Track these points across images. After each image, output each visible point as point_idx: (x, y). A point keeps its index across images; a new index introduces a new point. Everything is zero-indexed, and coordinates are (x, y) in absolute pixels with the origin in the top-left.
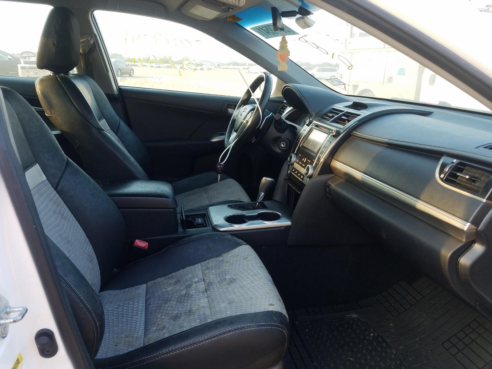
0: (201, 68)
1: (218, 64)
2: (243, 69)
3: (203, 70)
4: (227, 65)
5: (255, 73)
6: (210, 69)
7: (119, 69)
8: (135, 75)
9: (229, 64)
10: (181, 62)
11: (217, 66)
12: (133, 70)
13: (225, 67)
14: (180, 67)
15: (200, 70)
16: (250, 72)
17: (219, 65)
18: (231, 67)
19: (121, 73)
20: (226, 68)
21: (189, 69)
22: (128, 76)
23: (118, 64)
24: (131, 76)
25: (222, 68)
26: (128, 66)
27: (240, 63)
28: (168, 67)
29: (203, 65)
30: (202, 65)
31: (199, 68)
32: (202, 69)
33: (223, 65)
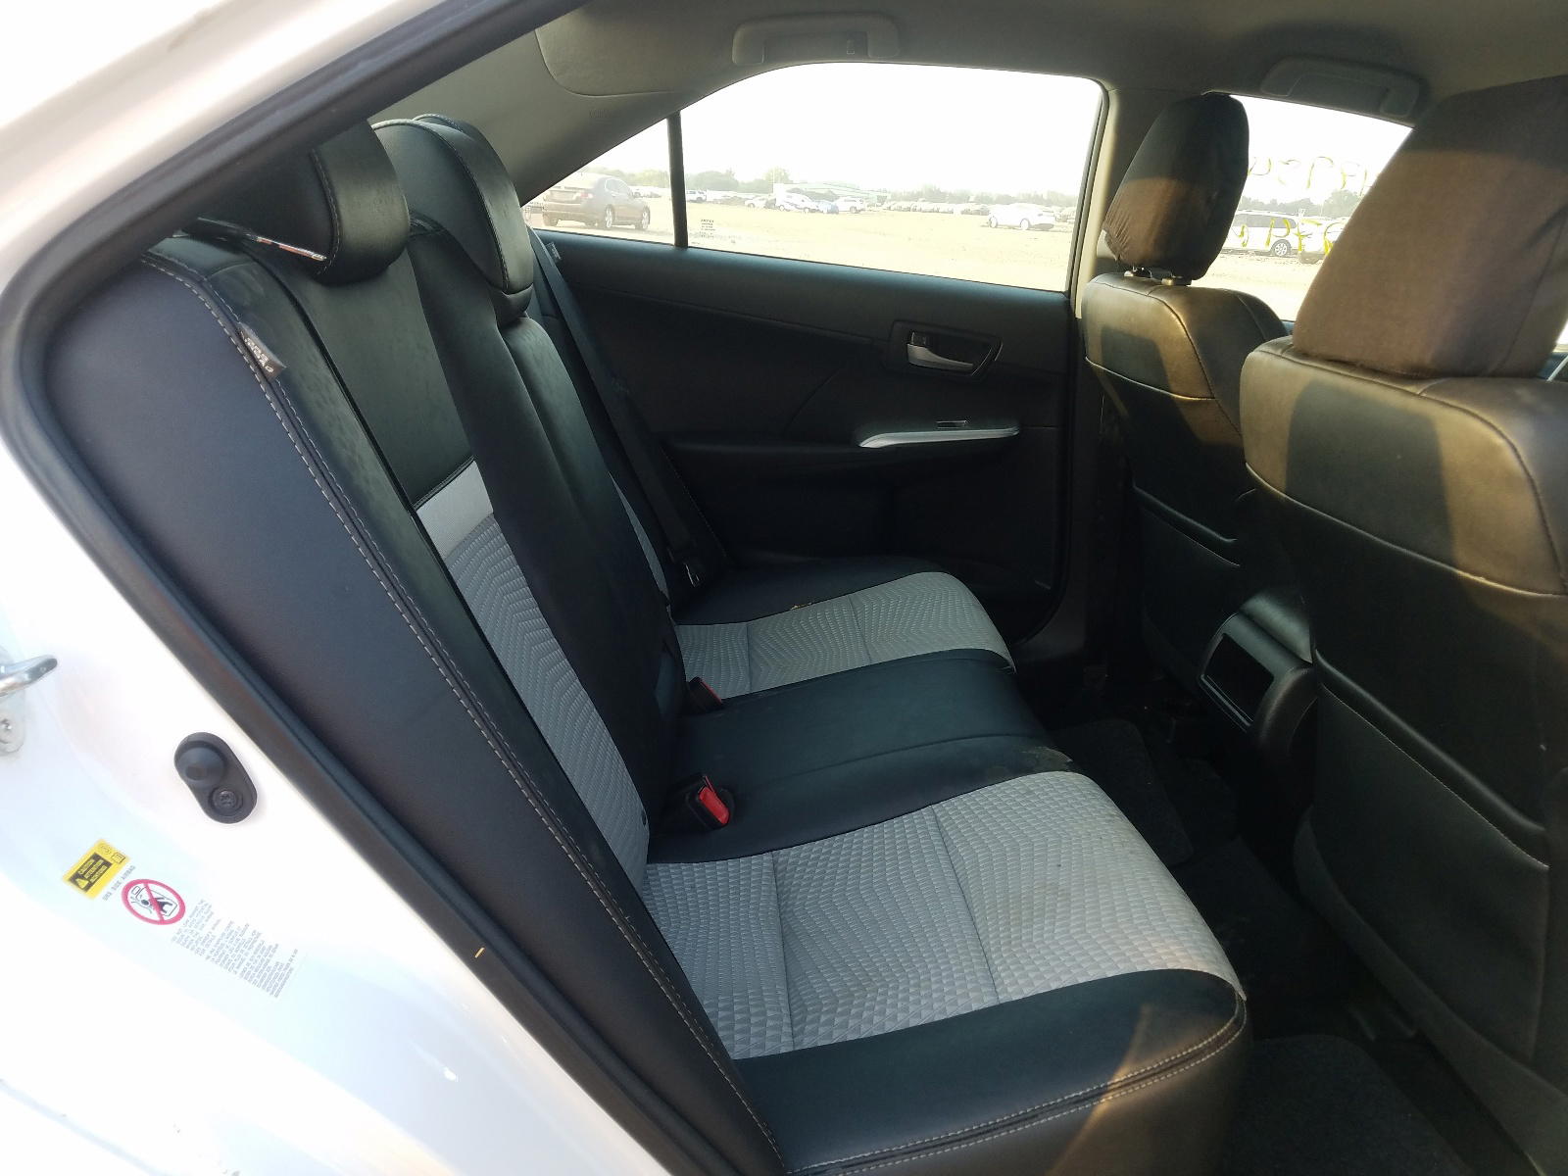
0: (829, 208)
1: (879, 194)
2: (963, 213)
3: (837, 213)
4: (906, 199)
5: (1010, 228)
6: (858, 212)
7: (611, 207)
8: (650, 227)
9: (915, 197)
10: (763, 187)
11: (875, 201)
12: (647, 210)
13: (905, 204)
14: (764, 202)
15: (828, 213)
16: (993, 225)
17: (882, 200)
18: (920, 204)
19: (613, 220)
20: (909, 209)
21: (793, 207)
22: (632, 229)
23: (607, 190)
24: (644, 230)
25: (895, 210)
26: (635, 197)
27: (950, 194)
28: (727, 202)
29: (837, 197)
30: (831, 197)
31: (824, 206)
32: (834, 211)
33: (895, 198)
